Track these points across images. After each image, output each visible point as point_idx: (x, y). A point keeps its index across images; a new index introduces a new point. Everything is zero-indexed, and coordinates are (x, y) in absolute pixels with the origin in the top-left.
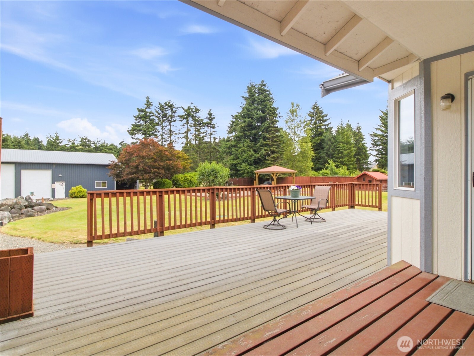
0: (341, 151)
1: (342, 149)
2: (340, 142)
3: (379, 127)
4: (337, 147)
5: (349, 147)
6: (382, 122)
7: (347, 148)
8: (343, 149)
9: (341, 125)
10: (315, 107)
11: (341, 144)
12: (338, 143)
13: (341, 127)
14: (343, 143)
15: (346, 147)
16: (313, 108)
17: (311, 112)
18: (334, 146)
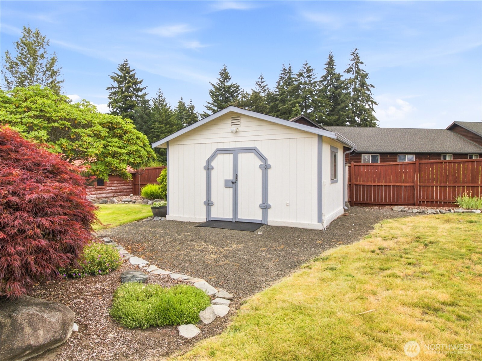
0: (156, 133)
1: (157, 130)
2: (156, 121)
3: (209, 105)
4: (152, 129)
5: (168, 129)
6: (213, 98)
7: (166, 129)
8: (160, 130)
9: (160, 97)
10: (125, 68)
11: (157, 123)
12: (153, 122)
13: (159, 100)
14: (160, 122)
15: (164, 128)
16: (122, 70)
17: (119, 76)
18: (148, 127)
